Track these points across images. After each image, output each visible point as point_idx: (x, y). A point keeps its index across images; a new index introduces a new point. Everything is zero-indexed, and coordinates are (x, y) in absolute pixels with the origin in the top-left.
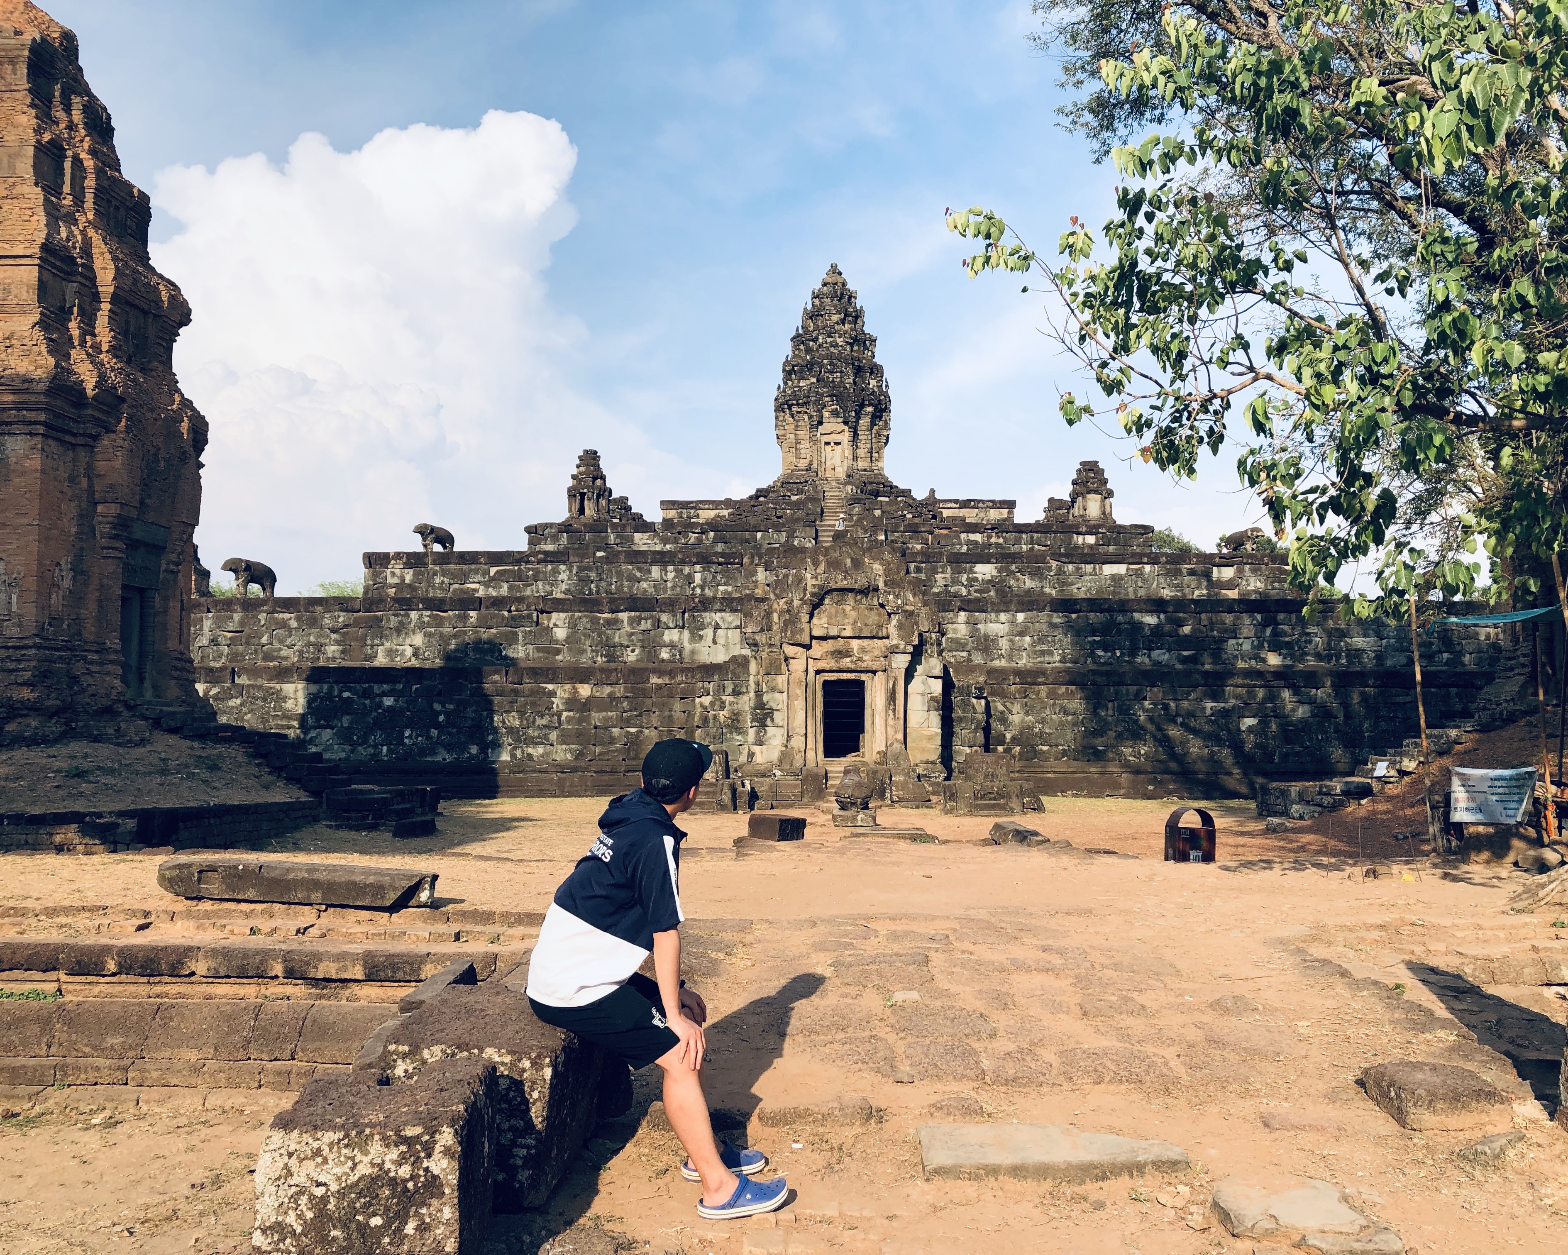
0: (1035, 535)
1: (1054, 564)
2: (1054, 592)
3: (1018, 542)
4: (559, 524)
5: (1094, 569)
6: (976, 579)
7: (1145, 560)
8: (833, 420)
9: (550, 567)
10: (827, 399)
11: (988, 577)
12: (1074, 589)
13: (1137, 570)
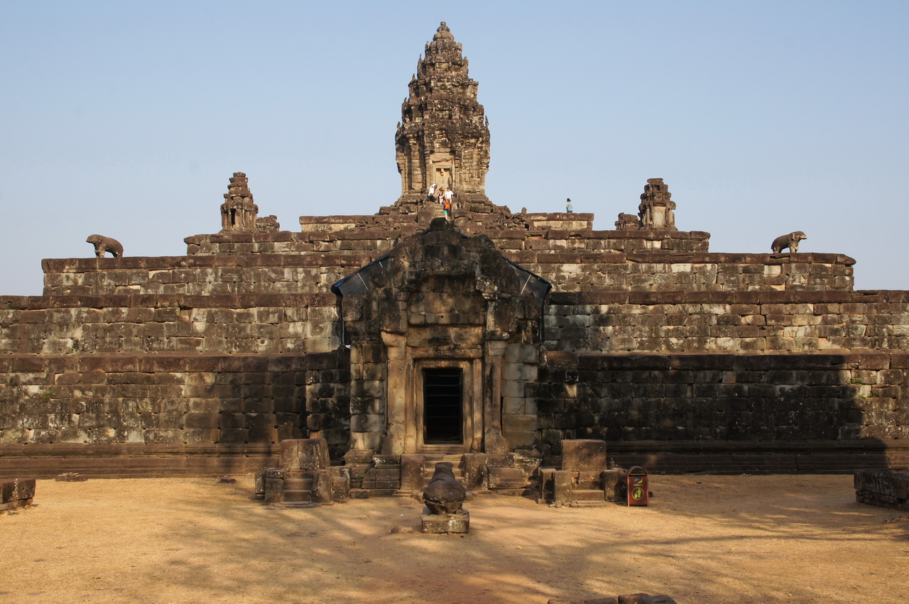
0: (612, 241)
1: (630, 264)
2: (630, 288)
3: (596, 246)
4: (212, 236)
5: (664, 268)
6: (564, 277)
7: (707, 259)
8: (442, 150)
9: (199, 270)
10: (437, 132)
11: (573, 275)
12: (646, 285)
13: (700, 268)
